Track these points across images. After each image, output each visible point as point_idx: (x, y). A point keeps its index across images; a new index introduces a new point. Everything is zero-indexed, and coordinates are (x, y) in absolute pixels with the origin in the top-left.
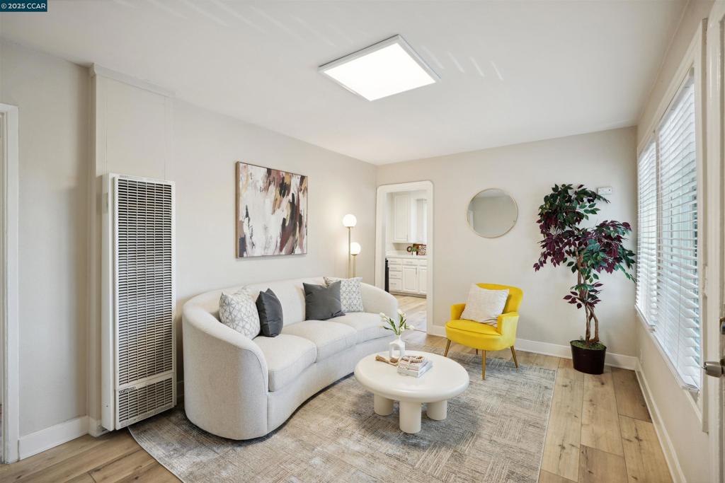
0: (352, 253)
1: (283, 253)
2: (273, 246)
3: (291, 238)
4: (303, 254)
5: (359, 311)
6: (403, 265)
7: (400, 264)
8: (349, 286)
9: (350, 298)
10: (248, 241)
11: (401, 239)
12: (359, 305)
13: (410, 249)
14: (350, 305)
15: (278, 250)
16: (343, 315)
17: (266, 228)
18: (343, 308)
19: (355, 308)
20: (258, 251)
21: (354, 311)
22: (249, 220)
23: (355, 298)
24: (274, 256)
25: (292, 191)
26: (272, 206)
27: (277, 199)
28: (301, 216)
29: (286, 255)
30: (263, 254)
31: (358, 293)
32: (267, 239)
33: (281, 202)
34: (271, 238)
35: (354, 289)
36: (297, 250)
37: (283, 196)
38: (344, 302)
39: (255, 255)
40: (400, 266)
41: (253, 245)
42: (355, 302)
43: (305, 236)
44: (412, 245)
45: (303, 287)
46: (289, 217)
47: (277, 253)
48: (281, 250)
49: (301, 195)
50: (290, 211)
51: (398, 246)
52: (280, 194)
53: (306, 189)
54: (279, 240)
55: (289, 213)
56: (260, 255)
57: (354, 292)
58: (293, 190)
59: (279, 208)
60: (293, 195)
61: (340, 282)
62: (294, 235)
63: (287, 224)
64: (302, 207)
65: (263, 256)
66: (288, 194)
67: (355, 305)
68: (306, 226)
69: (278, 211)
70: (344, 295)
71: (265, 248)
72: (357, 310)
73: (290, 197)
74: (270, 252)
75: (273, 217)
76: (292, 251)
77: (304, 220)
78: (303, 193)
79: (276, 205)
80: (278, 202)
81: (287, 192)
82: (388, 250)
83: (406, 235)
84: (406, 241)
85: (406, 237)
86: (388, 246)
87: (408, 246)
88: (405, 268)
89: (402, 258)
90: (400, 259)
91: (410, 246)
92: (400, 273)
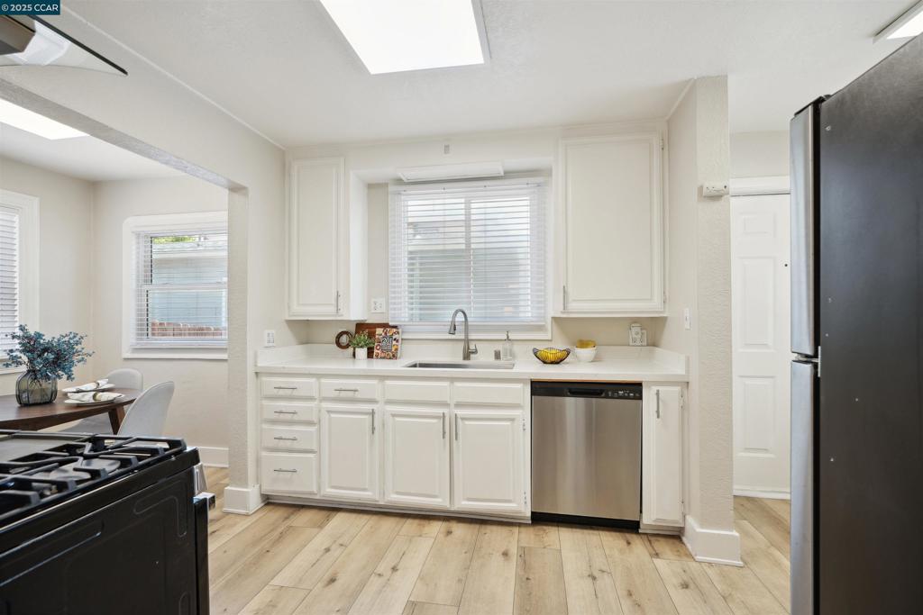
6: (323, 399)
7: (311, 399)
13: (344, 339)
40: (312, 404)
44: (352, 329)
51: (304, 331)
82: (271, 344)
83: (334, 295)
84: (333, 316)
85: (334, 302)
86: (267, 332)
87: (340, 331)
88: (329, 412)
89: (319, 376)
90: (313, 380)
91: (345, 330)
92: (313, 429)
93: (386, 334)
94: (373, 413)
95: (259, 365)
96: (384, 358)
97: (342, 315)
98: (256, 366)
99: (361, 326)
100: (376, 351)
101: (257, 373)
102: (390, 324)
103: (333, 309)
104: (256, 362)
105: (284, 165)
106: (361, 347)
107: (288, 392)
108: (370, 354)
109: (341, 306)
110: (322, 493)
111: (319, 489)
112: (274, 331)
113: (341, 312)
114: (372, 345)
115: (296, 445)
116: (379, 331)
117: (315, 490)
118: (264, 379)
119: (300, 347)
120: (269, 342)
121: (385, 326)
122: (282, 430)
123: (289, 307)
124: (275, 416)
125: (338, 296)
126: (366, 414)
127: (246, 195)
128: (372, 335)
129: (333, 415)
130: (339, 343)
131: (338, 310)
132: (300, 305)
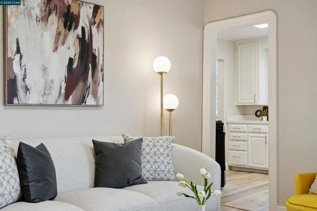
0: (166, 107)
1: (70, 102)
2: (55, 93)
3: (81, 84)
4: (97, 106)
5: (168, 180)
7: (245, 132)
8: (154, 146)
9: (155, 162)
10: (20, 83)
11: (248, 102)
12: (169, 171)
13: (259, 113)
14: (155, 171)
15: (62, 98)
16: (143, 182)
17: (45, 69)
18: (145, 174)
19: (162, 175)
20: (34, 98)
21: (162, 180)
22: (21, 57)
23: (163, 162)
24: (55, 105)
25: (81, 24)
26: (53, 41)
27: (60, 34)
28: (94, 57)
29: (73, 105)
30: (41, 101)
31: (168, 155)
32: (46, 82)
33: (66, 37)
34: (52, 82)
35: (162, 150)
36: (90, 100)
37: (69, 30)
38: (148, 167)
39: (30, 102)
41: (27, 89)
42: (162, 167)
43: (101, 82)
45: (92, 145)
46: (77, 57)
47: (60, 102)
48: (67, 98)
49: (94, 29)
50: (78, 49)
51: (243, 109)
52: (65, 26)
53: (102, 22)
54: (64, 85)
55: (78, 53)
56: (36, 103)
57: (162, 154)
58: (84, 21)
59: (63, 44)
60: (83, 29)
61: (141, 140)
62: (85, 80)
63: (75, 66)
64: (96, 45)
65: (41, 105)
66: (76, 28)
67: (163, 171)
68: (102, 70)
69: (61, 48)
70: (148, 157)
71: (44, 94)
72: (165, 177)
73: (79, 31)
74: (51, 100)
75: (55, 55)
76: (81, 101)
77: (100, 61)
78: (98, 27)
79: (59, 40)
80: (62, 37)
81: (74, 24)
82: (231, 114)
83: (254, 95)
84: (253, 103)
85: (254, 98)
86: (230, 109)
87: (257, 110)
88: (251, 137)
89: (248, 124)
90: (245, 126)
91: (259, 109)
92: (245, 143)
94: (266, 137)
97: (256, 103)
98: (227, 120)
99: (265, 108)
101: (227, 123)
103: (253, 101)
104: (227, 119)
105: (235, 47)
106: (265, 116)
107: (237, 130)
110: (249, 165)
111: (248, 164)
112: (232, 109)
115: (240, 148)
117: (246, 164)
118: (229, 125)
119: (242, 116)
122: (235, 143)
123: (237, 100)
124: (233, 138)
125: (255, 96)
126: (264, 137)
127: (223, 62)
129: (252, 138)
130: (256, 115)
131: (255, 101)
132: (241, 99)
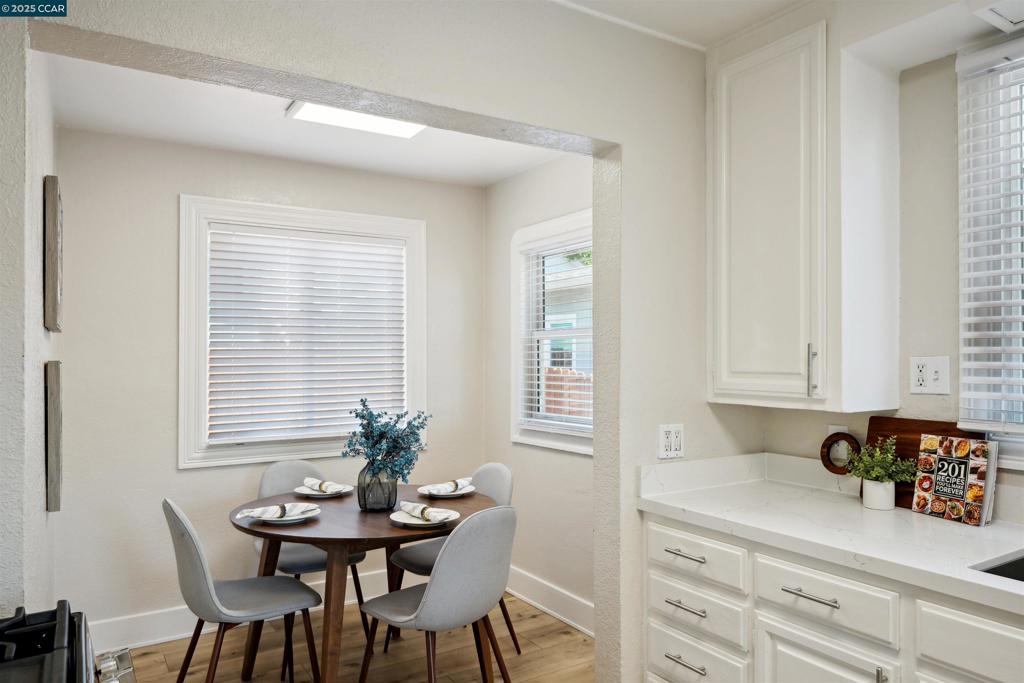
6: (761, 602)
7: (735, 592)
11: (779, 390)
13: (842, 450)
40: (739, 606)
44: (862, 430)
82: (672, 454)
83: (803, 354)
84: (801, 399)
85: (801, 369)
86: (663, 428)
88: (771, 635)
89: (753, 547)
90: (738, 552)
92: (740, 662)
93: (948, 451)
95: (645, 496)
96: (941, 515)
97: (822, 401)
98: (639, 497)
99: (881, 424)
100: (918, 492)
101: (641, 512)
102: (960, 426)
103: (800, 384)
104: (639, 490)
106: (877, 479)
107: (692, 567)
108: (903, 498)
109: (817, 380)
112: (680, 427)
113: (819, 393)
114: (907, 478)
116: (929, 441)
119: (743, 461)
120: (668, 448)
121: (946, 429)
124: (668, 610)
125: (811, 354)
128: (908, 451)
129: (781, 647)
130: (828, 461)
131: (811, 387)
132: (734, 373)
